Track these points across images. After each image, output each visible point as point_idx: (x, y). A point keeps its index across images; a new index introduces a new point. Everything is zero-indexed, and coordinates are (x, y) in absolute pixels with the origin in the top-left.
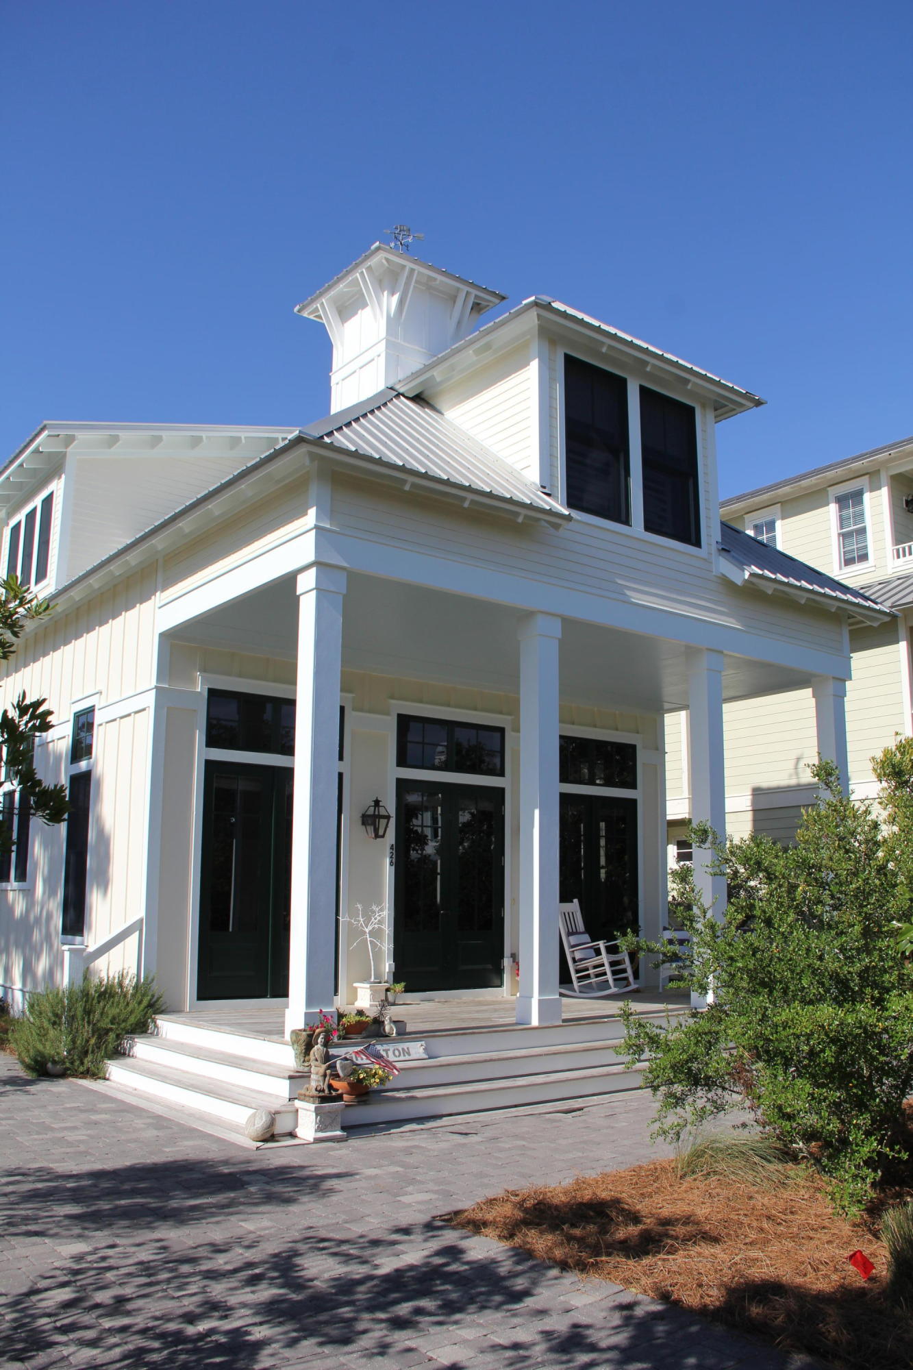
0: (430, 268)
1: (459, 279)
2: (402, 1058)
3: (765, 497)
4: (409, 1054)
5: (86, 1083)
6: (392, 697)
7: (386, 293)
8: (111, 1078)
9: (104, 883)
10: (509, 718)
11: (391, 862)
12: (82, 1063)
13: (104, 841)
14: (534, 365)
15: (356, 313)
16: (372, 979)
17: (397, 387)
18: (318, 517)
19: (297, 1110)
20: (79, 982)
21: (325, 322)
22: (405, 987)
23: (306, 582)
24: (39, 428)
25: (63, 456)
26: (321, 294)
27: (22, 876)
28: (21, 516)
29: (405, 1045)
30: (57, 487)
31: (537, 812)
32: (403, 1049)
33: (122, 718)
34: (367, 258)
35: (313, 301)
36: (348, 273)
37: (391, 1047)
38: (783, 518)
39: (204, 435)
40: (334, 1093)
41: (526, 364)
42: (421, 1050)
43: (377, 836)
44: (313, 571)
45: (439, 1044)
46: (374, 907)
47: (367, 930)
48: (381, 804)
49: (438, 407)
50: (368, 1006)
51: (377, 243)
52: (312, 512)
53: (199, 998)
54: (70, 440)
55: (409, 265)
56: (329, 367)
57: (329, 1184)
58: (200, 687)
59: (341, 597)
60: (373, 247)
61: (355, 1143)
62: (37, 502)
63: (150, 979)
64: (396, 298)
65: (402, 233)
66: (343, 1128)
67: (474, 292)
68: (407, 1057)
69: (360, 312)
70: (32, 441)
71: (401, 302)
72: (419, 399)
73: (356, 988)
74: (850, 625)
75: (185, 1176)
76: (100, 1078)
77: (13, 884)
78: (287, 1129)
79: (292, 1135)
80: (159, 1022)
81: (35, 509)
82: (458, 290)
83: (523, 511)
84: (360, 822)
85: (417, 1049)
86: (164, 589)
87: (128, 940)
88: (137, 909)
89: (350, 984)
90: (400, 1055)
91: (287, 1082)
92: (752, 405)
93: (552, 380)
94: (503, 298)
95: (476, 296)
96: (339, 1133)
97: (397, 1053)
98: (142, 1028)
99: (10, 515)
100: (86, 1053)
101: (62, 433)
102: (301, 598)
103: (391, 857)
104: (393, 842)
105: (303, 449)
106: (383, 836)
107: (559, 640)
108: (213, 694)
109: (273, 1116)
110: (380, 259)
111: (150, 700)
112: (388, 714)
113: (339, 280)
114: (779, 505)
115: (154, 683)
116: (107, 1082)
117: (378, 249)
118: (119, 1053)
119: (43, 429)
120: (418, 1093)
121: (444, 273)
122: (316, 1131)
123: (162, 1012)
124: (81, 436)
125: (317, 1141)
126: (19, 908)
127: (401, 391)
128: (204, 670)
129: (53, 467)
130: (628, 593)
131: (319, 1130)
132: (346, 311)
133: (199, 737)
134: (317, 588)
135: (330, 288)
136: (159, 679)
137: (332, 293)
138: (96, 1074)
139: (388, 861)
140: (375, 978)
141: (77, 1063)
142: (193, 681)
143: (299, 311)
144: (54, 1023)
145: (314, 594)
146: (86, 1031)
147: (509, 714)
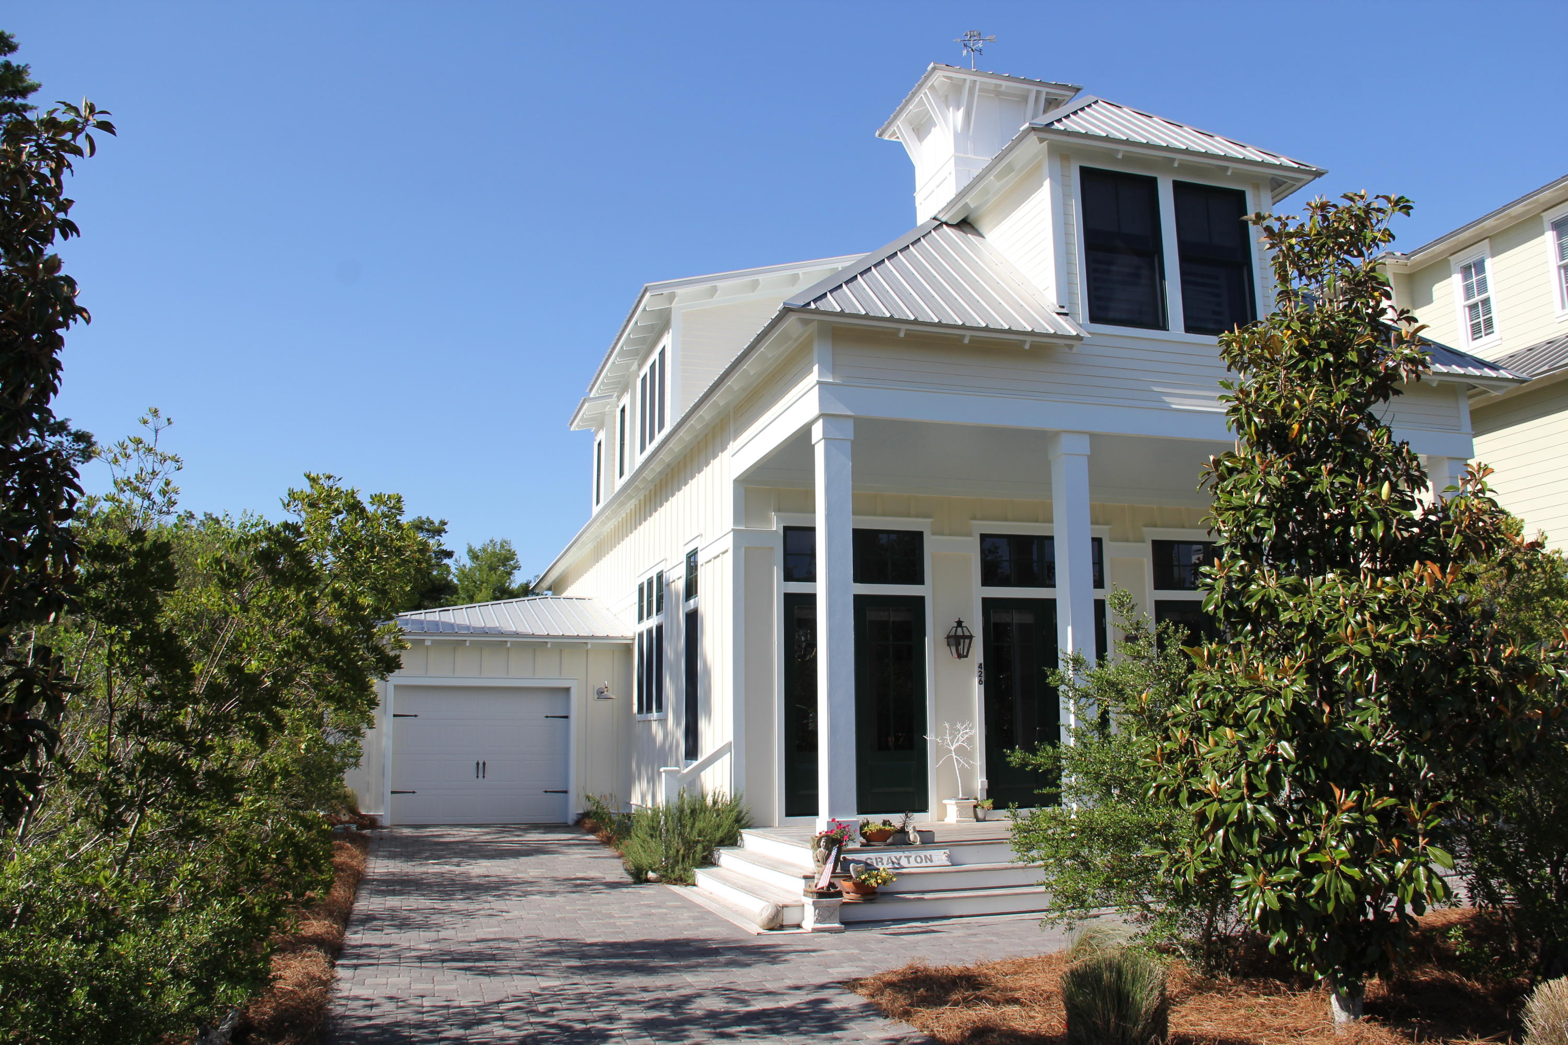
0: (993, 76)
1: (1025, 81)
2: (924, 864)
3: (1466, 234)
4: (931, 861)
5: (677, 889)
6: (974, 518)
7: (951, 109)
8: (699, 884)
9: (709, 713)
10: (1107, 527)
11: (980, 680)
12: (673, 871)
13: (707, 673)
14: (1047, 183)
15: (930, 132)
16: (960, 796)
17: (939, 217)
18: (821, 374)
19: (803, 906)
20: (675, 800)
21: (901, 140)
22: (993, 803)
23: (817, 432)
24: (642, 290)
25: (669, 311)
26: (896, 117)
27: (660, 707)
28: (646, 369)
29: (928, 853)
30: (667, 341)
31: (1070, 629)
32: (926, 856)
33: (715, 558)
34: (927, 78)
35: (890, 124)
36: (914, 94)
37: (913, 854)
38: (1493, 255)
39: (800, 272)
40: (832, 890)
41: (1041, 185)
42: (944, 857)
43: (960, 656)
44: (820, 422)
45: (962, 853)
46: (959, 726)
47: (952, 748)
48: (963, 624)
49: (981, 231)
50: (954, 822)
51: (932, 65)
52: (816, 368)
53: (788, 815)
54: (672, 297)
55: (970, 78)
56: (912, 188)
57: (788, 957)
58: (775, 525)
59: (849, 443)
60: (929, 68)
61: (850, 935)
62: (655, 356)
63: (738, 796)
64: (961, 113)
65: (972, 39)
66: (842, 923)
67: (1045, 90)
68: (929, 864)
69: (933, 129)
70: (640, 302)
71: (968, 115)
72: (966, 224)
73: (945, 805)
74: (1470, 397)
75: (678, 949)
76: (689, 885)
77: (655, 715)
78: (795, 922)
79: (799, 926)
80: (744, 835)
81: (655, 362)
82: (1029, 90)
83: (1029, 339)
84: (946, 643)
85: (939, 857)
86: (735, 439)
87: (718, 764)
88: (728, 736)
89: (939, 802)
90: (921, 862)
91: (803, 881)
92: (1312, 177)
93: (1066, 196)
94: (1078, 90)
95: (1047, 93)
96: (837, 925)
97: (919, 860)
98: (731, 840)
99: (640, 366)
100: (677, 862)
101: (666, 292)
102: (816, 447)
103: (980, 676)
104: (982, 661)
105: (792, 319)
106: (966, 656)
107: (1088, 456)
108: (786, 529)
109: (780, 910)
110: (939, 78)
111: (728, 543)
112: (970, 535)
113: (908, 102)
114: (1487, 240)
115: (732, 527)
116: (695, 888)
117: (934, 69)
118: (708, 861)
119: (646, 291)
120: (927, 896)
121: (1009, 78)
122: (815, 922)
123: (748, 826)
124: (680, 291)
125: (815, 930)
126: (660, 737)
127: (944, 220)
128: (778, 510)
129: (662, 323)
130: (1167, 399)
131: (817, 921)
132: (921, 129)
133: (777, 572)
134: (824, 438)
135: (902, 110)
136: (736, 520)
137: (903, 116)
138: (685, 880)
139: (976, 680)
140: (963, 795)
141: (670, 871)
142: (768, 521)
143: (880, 135)
144: (652, 836)
145: (823, 442)
146: (677, 843)
147: (1105, 524)
